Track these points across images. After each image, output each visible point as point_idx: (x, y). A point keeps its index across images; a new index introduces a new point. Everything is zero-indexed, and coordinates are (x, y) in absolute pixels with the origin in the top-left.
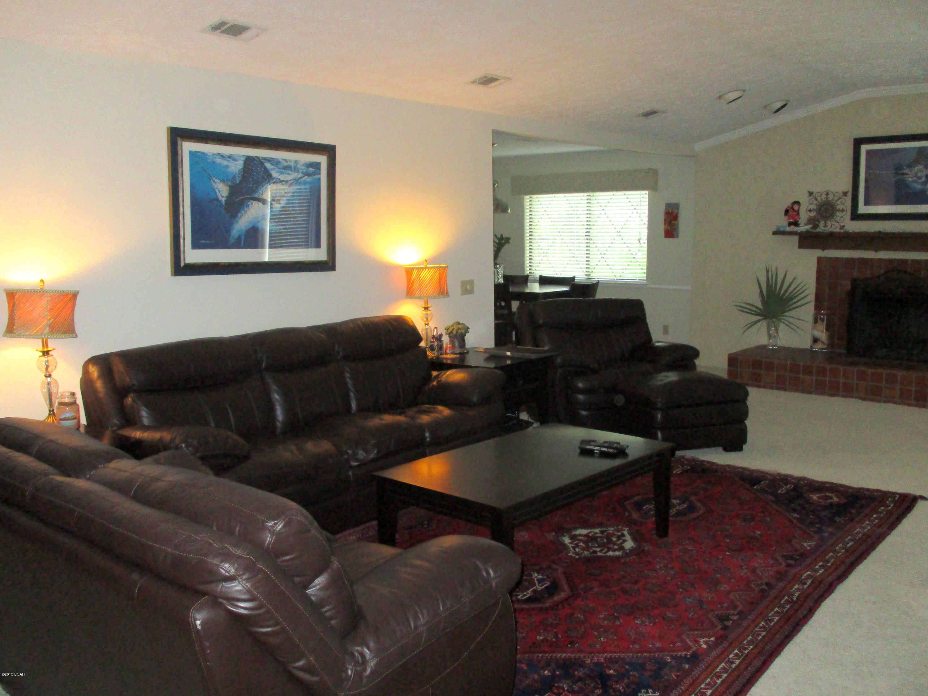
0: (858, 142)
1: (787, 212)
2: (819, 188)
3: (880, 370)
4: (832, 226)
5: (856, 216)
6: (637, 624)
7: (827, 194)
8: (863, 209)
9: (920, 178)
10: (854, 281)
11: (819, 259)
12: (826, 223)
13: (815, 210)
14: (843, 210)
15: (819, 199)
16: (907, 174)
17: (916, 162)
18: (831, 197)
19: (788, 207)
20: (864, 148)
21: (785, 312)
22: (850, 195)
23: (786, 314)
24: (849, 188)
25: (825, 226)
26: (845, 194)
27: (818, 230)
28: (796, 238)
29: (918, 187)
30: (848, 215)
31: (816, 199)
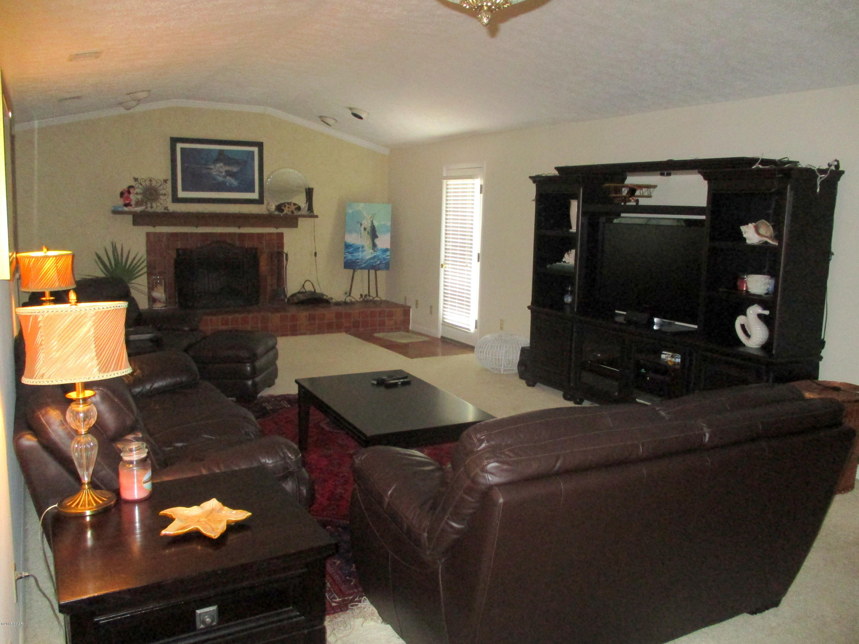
1: (122, 194)
2: (143, 175)
4: (158, 207)
5: (176, 200)
7: (151, 181)
8: (181, 194)
9: (221, 172)
11: (148, 234)
12: (151, 204)
13: (141, 194)
14: (165, 195)
15: (144, 184)
16: (212, 169)
17: (217, 161)
18: (154, 183)
19: (124, 190)
21: (132, 280)
22: (169, 183)
23: (133, 281)
24: (168, 175)
25: (152, 207)
26: (165, 181)
27: (146, 210)
28: (130, 218)
29: (220, 179)
30: (170, 199)
31: (141, 184)
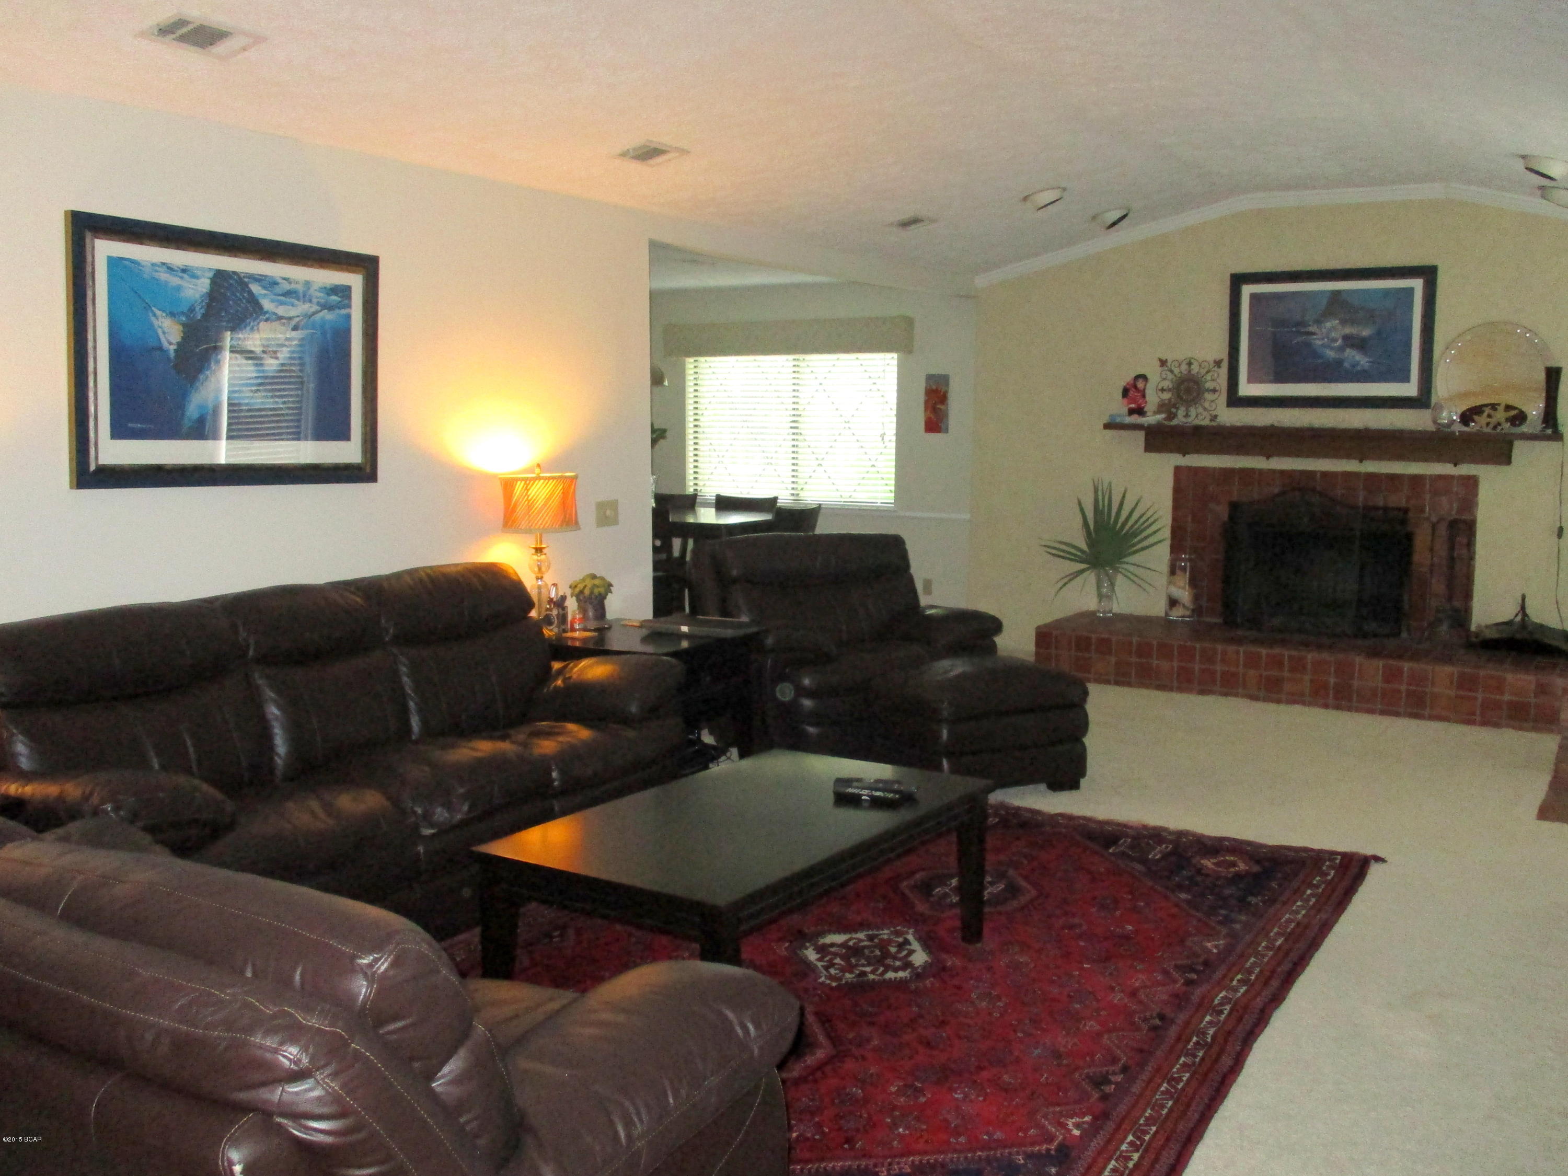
0: (1238, 280)
1: (1125, 392)
2: (1177, 353)
3: (1277, 651)
4: (1197, 416)
5: (1235, 400)
6: (957, 1099)
7: (1190, 364)
8: (1246, 389)
9: (1335, 340)
10: (1234, 507)
11: (1178, 470)
12: (1187, 411)
13: (1169, 390)
14: (1214, 391)
15: (1176, 371)
16: (1314, 334)
17: (1328, 313)
18: (1195, 368)
19: (1128, 384)
20: (1247, 290)
21: (1125, 556)
22: (1225, 365)
23: (1126, 560)
24: (1223, 354)
25: (1187, 416)
26: (1218, 363)
27: (1174, 422)
28: (1141, 436)
29: (1331, 354)
30: (1223, 398)
31: (1172, 371)
